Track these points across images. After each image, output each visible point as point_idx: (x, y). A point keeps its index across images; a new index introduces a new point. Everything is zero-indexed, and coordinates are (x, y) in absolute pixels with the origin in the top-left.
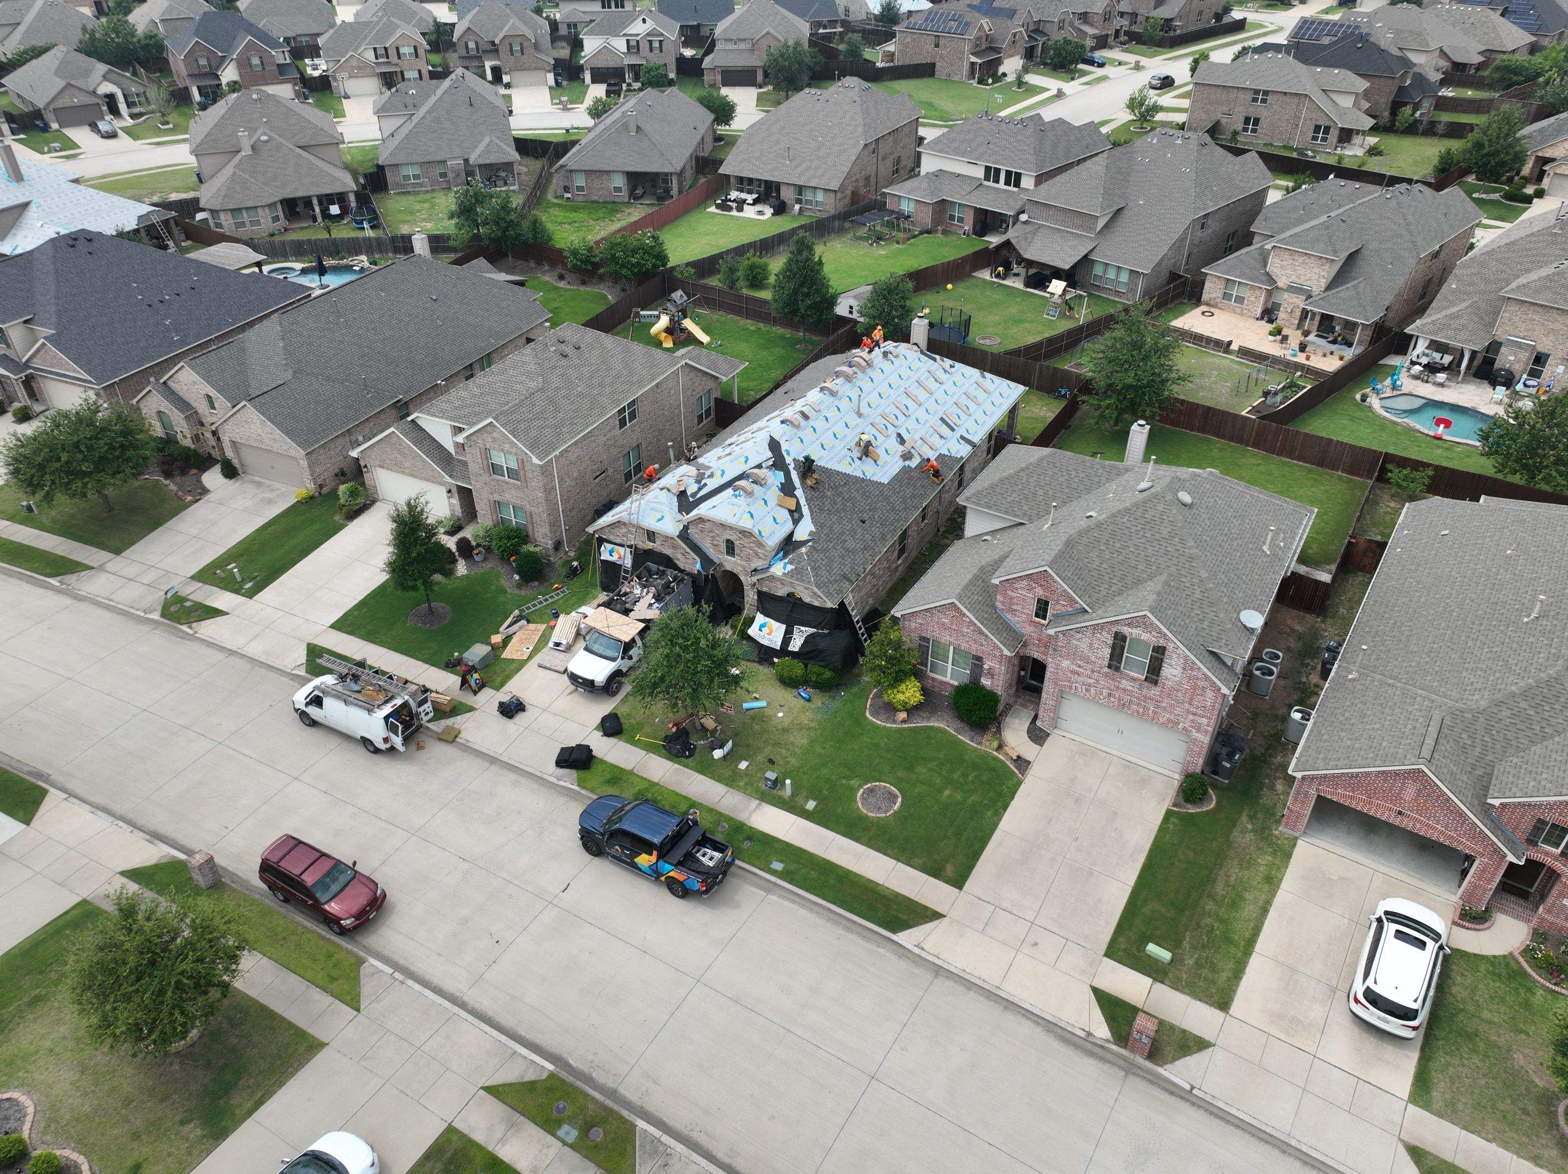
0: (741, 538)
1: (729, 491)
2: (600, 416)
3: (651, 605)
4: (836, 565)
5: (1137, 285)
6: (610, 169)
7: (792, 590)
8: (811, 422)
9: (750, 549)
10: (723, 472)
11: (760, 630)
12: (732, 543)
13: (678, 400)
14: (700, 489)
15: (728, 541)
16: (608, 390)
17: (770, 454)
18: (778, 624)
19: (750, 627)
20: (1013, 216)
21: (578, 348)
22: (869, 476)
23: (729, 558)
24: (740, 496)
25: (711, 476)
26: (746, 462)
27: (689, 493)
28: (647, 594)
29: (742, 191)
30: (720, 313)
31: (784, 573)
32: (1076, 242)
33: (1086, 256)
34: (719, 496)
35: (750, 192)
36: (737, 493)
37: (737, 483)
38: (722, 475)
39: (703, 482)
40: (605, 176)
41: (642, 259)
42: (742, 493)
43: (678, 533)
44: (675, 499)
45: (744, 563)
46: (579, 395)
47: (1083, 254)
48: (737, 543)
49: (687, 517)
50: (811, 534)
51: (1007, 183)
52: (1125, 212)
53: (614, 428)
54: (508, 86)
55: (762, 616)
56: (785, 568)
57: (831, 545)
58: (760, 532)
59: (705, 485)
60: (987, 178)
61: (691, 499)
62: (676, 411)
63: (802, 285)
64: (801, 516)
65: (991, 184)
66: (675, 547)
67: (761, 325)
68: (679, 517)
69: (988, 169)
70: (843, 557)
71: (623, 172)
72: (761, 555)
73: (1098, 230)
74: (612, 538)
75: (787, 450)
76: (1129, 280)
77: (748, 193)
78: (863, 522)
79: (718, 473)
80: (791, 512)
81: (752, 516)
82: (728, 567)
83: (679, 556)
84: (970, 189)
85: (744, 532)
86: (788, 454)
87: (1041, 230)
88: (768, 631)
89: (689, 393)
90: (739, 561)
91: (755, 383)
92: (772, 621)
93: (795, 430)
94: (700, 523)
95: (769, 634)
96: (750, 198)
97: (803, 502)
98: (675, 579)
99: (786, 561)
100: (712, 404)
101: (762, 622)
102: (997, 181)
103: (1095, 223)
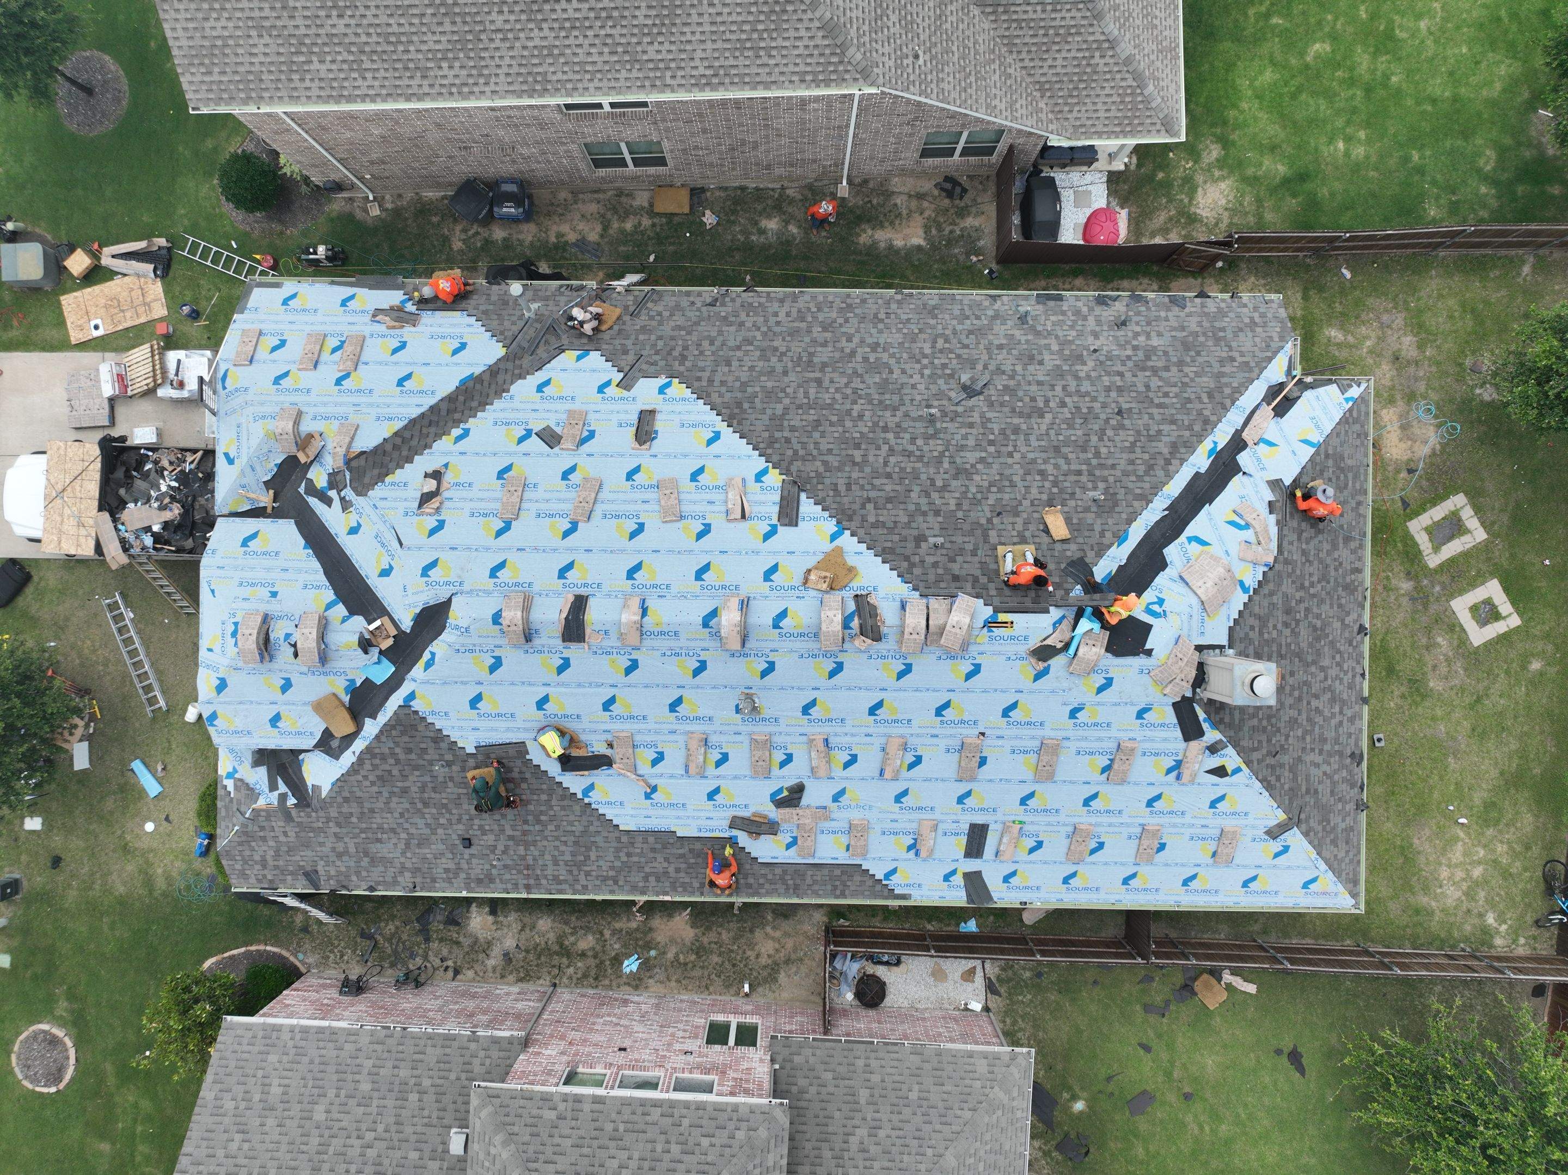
10: (355, 531)
26: (383, 572)
38: (351, 531)
39: (332, 494)
59: (329, 503)
64: (336, 753)
75: (434, 656)
79: (352, 520)
80: (329, 731)
97: (359, 744)
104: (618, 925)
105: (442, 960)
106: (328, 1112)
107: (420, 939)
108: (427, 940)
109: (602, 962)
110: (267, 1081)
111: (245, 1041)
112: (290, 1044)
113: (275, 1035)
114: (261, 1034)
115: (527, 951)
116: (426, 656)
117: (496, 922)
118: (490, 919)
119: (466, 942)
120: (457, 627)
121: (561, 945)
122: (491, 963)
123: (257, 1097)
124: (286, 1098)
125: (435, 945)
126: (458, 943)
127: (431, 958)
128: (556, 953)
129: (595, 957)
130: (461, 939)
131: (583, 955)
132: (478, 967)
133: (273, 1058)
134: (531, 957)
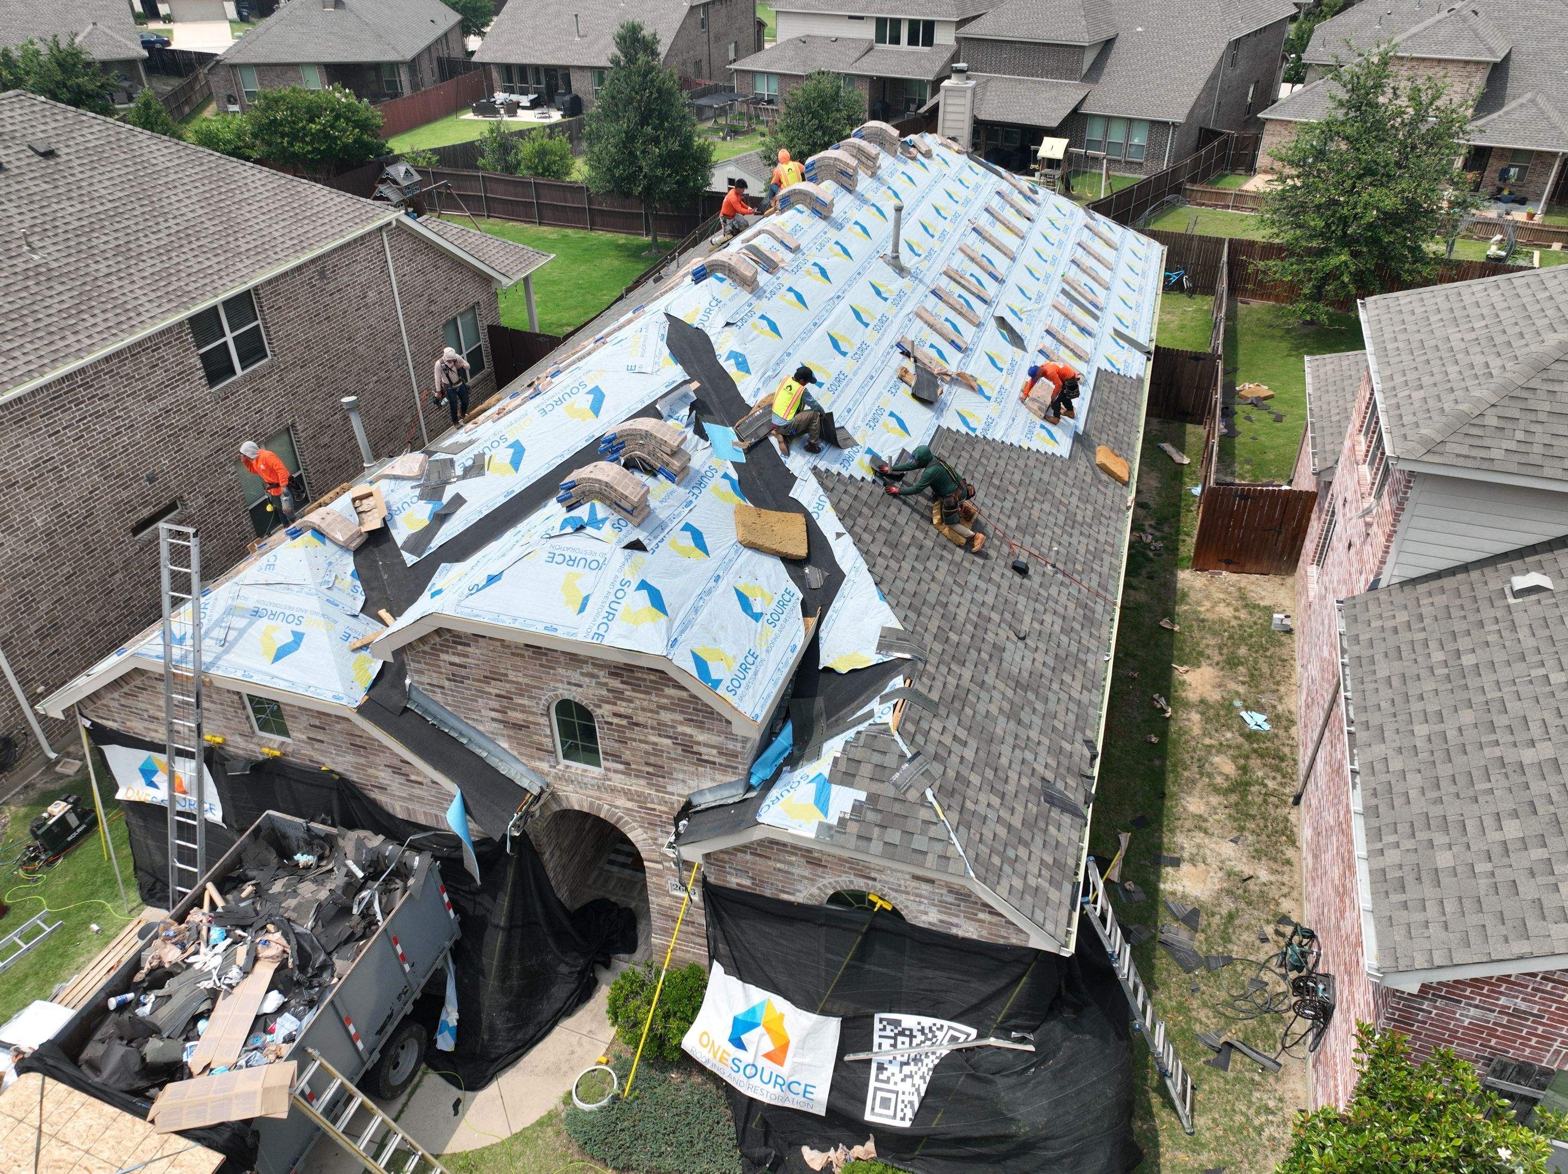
0: (618, 695)
1: (553, 511)
2: (110, 332)
3: (262, 1023)
4: (1006, 750)
5: (1162, 146)
6: (297, 60)
7: (859, 884)
8: (785, 279)
9: (660, 729)
10: (518, 452)
11: (738, 1043)
12: (585, 714)
13: (390, 318)
14: (440, 518)
15: (566, 708)
16: (149, 266)
17: (677, 373)
18: (808, 1019)
19: (689, 1020)
20: (933, 82)
21: (49, 154)
22: (979, 427)
23: (577, 767)
24: (595, 522)
25: (477, 468)
26: (596, 408)
27: (400, 535)
28: (246, 972)
29: (512, 91)
30: (492, 220)
31: (824, 828)
32: (1054, 93)
33: (1075, 111)
34: (509, 536)
35: (524, 92)
36: (582, 512)
37: (576, 475)
38: (516, 463)
39: (449, 493)
40: (291, 74)
41: (332, 127)
42: (601, 510)
43: (360, 696)
44: (348, 564)
45: (638, 785)
46: (34, 272)
47: (1072, 106)
48: (603, 712)
49: (398, 624)
50: (887, 641)
51: (913, 41)
52: (1117, 44)
53: (184, 375)
54: (168, 19)
55: (734, 982)
56: (822, 802)
57: (967, 674)
58: (700, 663)
59: (458, 501)
60: (880, 38)
61: (410, 559)
62: (391, 348)
63: (644, 121)
64: (835, 578)
65: (888, 46)
66: (360, 745)
67: (570, 232)
68: (368, 629)
69: (881, 22)
70: (1013, 715)
71: (318, 65)
72: (710, 754)
73: (1084, 72)
74: (137, 727)
75: (733, 355)
76: (1149, 139)
77: (522, 94)
78: (1022, 570)
79: (502, 456)
80: (793, 563)
81: (657, 600)
82: (576, 799)
83: (384, 776)
84: (858, 55)
85: (630, 668)
86: (743, 365)
87: (992, 84)
88: (768, 1045)
89: (421, 305)
90: (618, 780)
91: (573, 313)
92: (780, 1004)
93: (745, 296)
94: (445, 648)
95: (777, 1056)
96: (525, 101)
97: (829, 523)
98: (374, 868)
99: (821, 766)
100: (484, 342)
101: (740, 1009)
102: (896, 40)
103: (1080, 61)
104: (1196, 731)
105: (1265, 940)
106: (1532, 743)
107: (1226, 973)
108: (1229, 960)
109: (1255, 751)
110: (1496, 851)
111: (1417, 917)
112: (1408, 844)
113: (1392, 874)
114: (1396, 898)
115: (1242, 829)
116: (730, 367)
117: (1192, 861)
118: (1185, 867)
119: (1228, 905)
120: (708, 312)
121: (1230, 790)
122: (1264, 875)
123: (1537, 853)
124: (1524, 810)
125: (1236, 951)
126: (1231, 917)
127: (1262, 957)
128: (1243, 797)
129: (1247, 757)
130: (1224, 912)
131: (1244, 769)
132: (1274, 893)
133: (1444, 859)
134: (1251, 825)
